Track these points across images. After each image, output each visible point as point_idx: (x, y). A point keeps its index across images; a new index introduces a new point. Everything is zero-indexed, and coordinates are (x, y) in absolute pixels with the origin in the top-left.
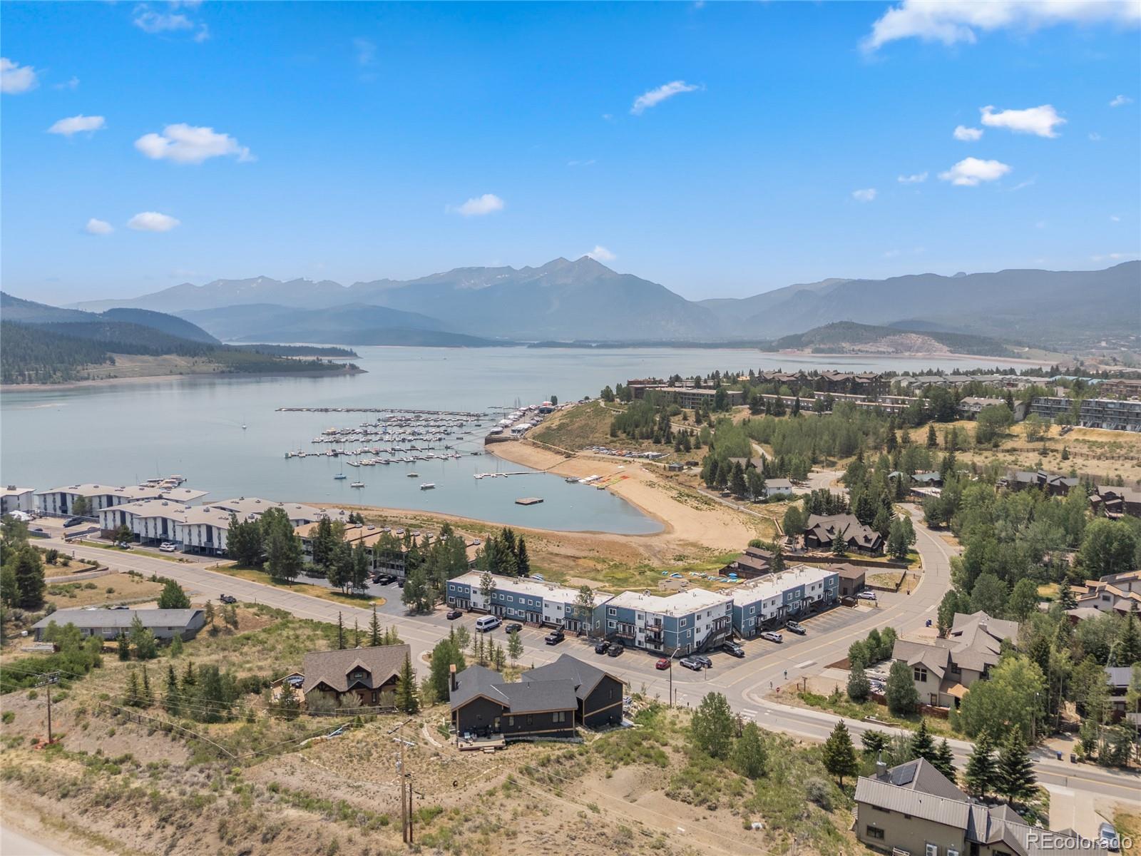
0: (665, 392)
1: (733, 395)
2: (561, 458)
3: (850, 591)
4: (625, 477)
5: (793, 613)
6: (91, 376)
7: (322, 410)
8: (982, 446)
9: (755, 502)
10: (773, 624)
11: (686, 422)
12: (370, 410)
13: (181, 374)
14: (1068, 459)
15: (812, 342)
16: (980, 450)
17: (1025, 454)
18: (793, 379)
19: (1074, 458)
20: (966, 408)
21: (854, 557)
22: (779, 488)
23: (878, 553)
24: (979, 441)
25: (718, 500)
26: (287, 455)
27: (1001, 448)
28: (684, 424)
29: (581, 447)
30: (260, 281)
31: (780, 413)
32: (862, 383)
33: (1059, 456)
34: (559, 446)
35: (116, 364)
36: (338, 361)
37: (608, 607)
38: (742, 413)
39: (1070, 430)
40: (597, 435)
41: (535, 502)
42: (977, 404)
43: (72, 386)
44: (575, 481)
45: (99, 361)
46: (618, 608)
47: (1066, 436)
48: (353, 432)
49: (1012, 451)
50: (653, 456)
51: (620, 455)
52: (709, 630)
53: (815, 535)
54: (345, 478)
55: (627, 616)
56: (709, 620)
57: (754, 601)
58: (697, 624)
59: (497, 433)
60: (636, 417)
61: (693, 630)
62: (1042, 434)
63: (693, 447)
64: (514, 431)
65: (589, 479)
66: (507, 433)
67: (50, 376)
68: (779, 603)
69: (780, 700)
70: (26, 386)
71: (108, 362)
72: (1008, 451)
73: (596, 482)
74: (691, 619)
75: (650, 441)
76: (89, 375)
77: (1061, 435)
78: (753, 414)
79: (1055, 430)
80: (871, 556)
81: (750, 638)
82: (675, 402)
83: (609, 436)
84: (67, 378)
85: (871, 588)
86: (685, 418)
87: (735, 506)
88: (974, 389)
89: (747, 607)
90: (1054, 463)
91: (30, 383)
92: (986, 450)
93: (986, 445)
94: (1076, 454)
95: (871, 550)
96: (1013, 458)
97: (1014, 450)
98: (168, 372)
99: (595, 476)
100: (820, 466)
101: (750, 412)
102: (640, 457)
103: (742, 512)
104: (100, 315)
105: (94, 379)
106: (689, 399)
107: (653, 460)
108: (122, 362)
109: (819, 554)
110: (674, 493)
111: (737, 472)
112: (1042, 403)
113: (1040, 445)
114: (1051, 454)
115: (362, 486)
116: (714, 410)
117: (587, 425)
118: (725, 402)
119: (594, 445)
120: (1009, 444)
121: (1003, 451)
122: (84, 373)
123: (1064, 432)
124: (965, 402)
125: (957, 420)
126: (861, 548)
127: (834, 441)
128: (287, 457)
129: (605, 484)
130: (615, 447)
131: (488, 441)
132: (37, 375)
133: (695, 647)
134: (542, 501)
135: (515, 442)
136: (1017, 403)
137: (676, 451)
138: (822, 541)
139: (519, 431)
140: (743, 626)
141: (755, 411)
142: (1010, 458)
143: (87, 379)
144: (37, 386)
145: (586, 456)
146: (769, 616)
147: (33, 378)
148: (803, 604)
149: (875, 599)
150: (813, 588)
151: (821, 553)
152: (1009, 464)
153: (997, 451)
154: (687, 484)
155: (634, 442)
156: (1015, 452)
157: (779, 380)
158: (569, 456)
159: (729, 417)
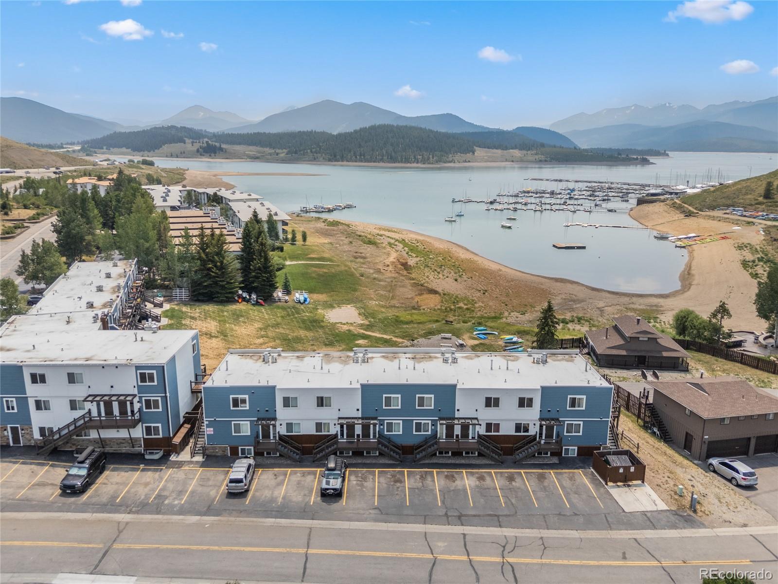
4: (725, 238)
13: (513, 161)
29: (714, 208)
30: (633, 108)
35: (476, 154)
43: (439, 166)
45: (465, 152)
51: (751, 216)
52: (78, 414)
58: (36, 391)
61: (23, 401)
65: (683, 237)
70: (415, 165)
71: (470, 152)
76: (453, 160)
83: (761, 198)
91: (417, 163)
98: (505, 160)
99: (692, 235)
105: (454, 162)
108: (479, 152)
119: (733, 206)
122: (451, 158)
131: (640, 202)
132: (422, 158)
133: (37, 435)
143: (450, 162)
144: (420, 165)
145: (709, 216)
146: (307, 429)
147: (420, 160)
148: (450, 429)
149: (750, 488)
150: (491, 402)
158: (689, 215)
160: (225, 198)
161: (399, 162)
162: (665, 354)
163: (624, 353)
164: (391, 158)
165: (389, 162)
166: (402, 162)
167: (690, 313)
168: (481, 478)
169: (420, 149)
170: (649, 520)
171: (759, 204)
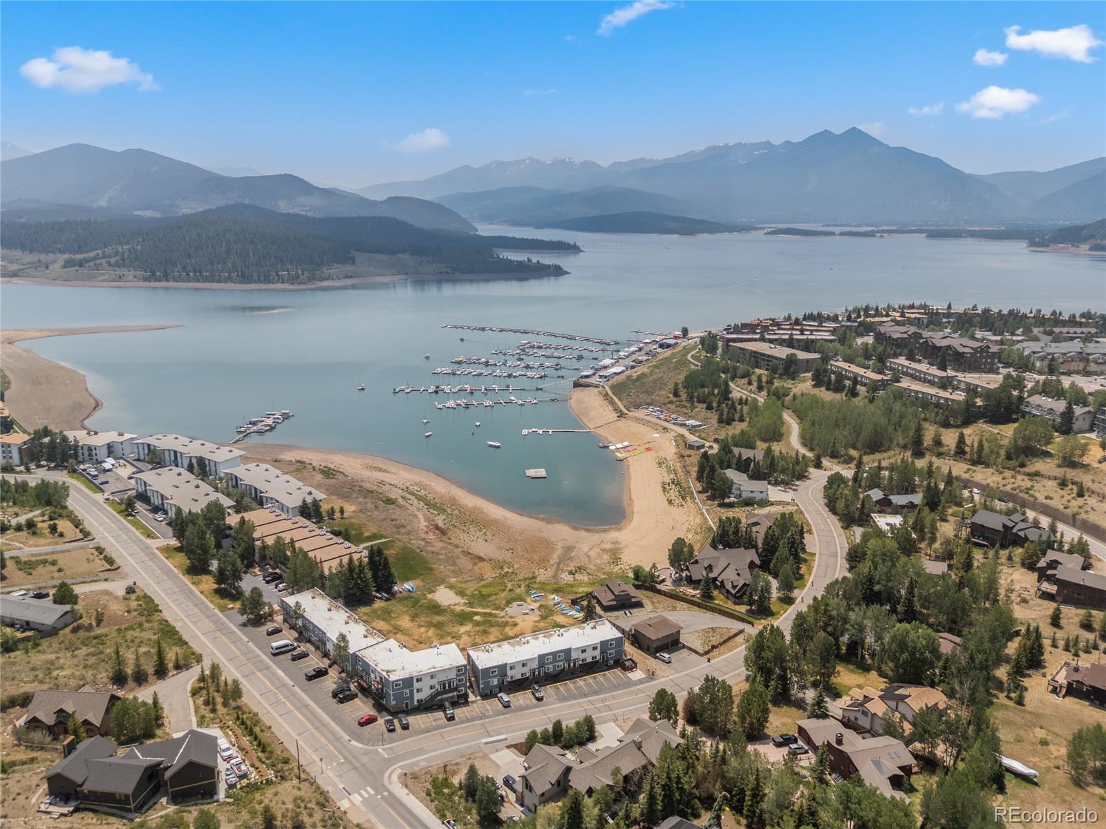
2: (613, 417)
3: (652, 650)
4: (648, 449)
5: (555, 673)
6: (332, 276)
8: (1008, 463)
9: (720, 505)
10: (516, 685)
11: (751, 387)
13: (406, 274)
15: (1092, 236)
16: (1003, 467)
17: (1045, 481)
19: (1090, 496)
20: (1027, 409)
21: (719, 600)
22: (752, 492)
23: (741, 601)
24: (1009, 457)
25: (695, 495)
27: (1026, 470)
28: (745, 389)
29: (637, 407)
31: (838, 389)
33: (1076, 491)
34: (622, 401)
35: (356, 263)
37: (357, 656)
38: (804, 386)
40: (663, 392)
42: (1039, 406)
43: (313, 286)
44: (605, 447)
45: (343, 261)
47: (1103, 465)
48: (477, 362)
49: (1034, 475)
50: (693, 426)
51: (665, 420)
52: (434, 690)
56: (434, 682)
58: (416, 685)
59: (587, 377)
60: (702, 377)
62: (1079, 458)
63: (736, 418)
64: (601, 377)
65: (619, 446)
66: (595, 378)
67: (300, 278)
69: (410, 782)
70: (279, 286)
71: (350, 262)
72: (1029, 474)
73: (622, 451)
74: (408, 682)
75: (705, 406)
76: (330, 275)
77: (1100, 462)
78: (815, 386)
79: (1095, 454)
81: (485, 697)
83: (671, 395)
84: (312, 279)
85: (684, 647)
86: (750, 383)
87: (701, 506)
89: (487, 671)
90: (1066, 499)
91: (283, 283)
92: (1008, 468)
93: (1013, 463)
94: (1093, 492)
95: (735, 596)
97: (1037, 474)
98: (396, 272)
99: (626, 444)
100: (837, 461)
101: (814, 383)
102: (681, 425)
103: (702, 514)
104: (379, 204)
105: (333, 279)
106: (764, 360)
107: (690, 431)
108: (362, 259)
109: (690, 591)
110: (669, 478)
113: (1067, 473)
114: (1070, 486)
116: (781, 376)
117: (661, 378)
118: (792, 369)
119: (652, 404)
120: (1037, 466)
121: (1024, 474)
122: (327, 273)
123: (1104, 459)
124: (1028, 402)
125: (1016, 420)
126: (728, 591)
129: (627, 455)
130: (668, 409)
131: (574, 385)
132: (288, 275)
133: (416, 703)
135: (596, 390)
136: (1081, 411)
137: (717, 422)
139: (606, 377)
140: (481, 686)
141: (817, 383)
142: (1028, 484)
143: (328, 279)
144: (286, 286)
145: (636, 418)
146: (519, 677)
147: (285, 279)
148: (569, 665)
149: (670, 662)
150: (584, 651)
151: (692, 591)
152: (1021, 491)
153: (1019, 472)
154: (688, 468)
155: (689, 405)
156: (1037, 478)
157: (890, 337)
158: (621, 415)
159: (791, 386)
160: (209, 460)
161: (256, 282)
162: (633, 600)
163: (615, 603)
164: (243, 276)
165: (241, 282)
166: (259, 281)
167: (640, 567)
168: (585, 680)
169: (282, 261)
170: (641, 682)
171: (671, 402)
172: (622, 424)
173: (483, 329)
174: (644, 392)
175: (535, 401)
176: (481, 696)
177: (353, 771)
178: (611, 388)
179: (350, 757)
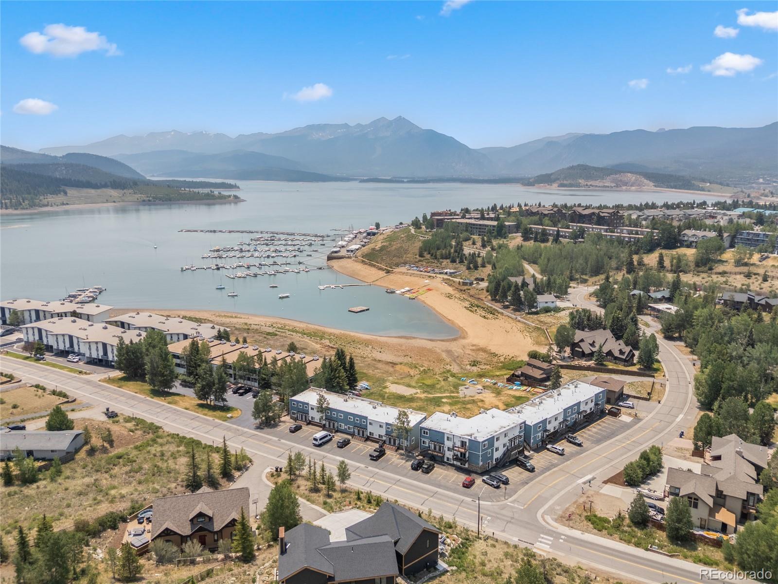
0: (459, 223)
1: (509, 226)
2: (382, 274)
3: (613, 401)
4: (429, 290)
5: (571, 425)
6: (50, 204)
7: (211, 232)
8: (700, 269)
9: (529, 313)
10: (555, 437)
11: (475, 246)
12: (246, 232)
13: (114, 202)
14: (767, 281)
15: (558, 179)
16: (698, 272)
17: (734, 276)
18: (552, 212)
19: (772, 280)
20: (686, 238)
21: (611, 366)
22: (546, 303)
23: (630, 363)
24: (697, 265)
25: (500, 310)
26: (182, 268)
27: (714, 271)
28: (473, 248)
29: (397, 265)
30: (173, 133)
31: (545, 241)
32: (604, 216)
33: (760, 279)
34: (381, 264)
35: (68, 195)
36: (226, 193)
37: (422, 428)
38: (516, 240)
39: (767, 257)
40: (409, 255)
41: (364, 311)
42: (694, 235)
43: (36, 211)
44: (393, 292)
45: (56, 192)
46: (430, 430)
47: (764, 262)
48: (232, 249)
49: (723, 273)
50: (450, 273)
51: (425, 272)
52: (506, 448)
53: (581, 348)
54: (224, 288)
55: (438, 437)
56: (506, 440)
57: (541, 420)
58: (496, 444)
59: (336, 252)
60: (437, 242)
61: (492, 450)
62: (746, 260)
63: (479, 266)
64: (348, 251)
65: (403, 290)
66: (343, 252)
67: (21, 204)
68: (561, 419)
71: (62, 193)
72: (720, 273)
73: (408, 293)
74: (491, 441)
75: (448, 260)
76: (48, 203)
77: (760, 261)
78: (525, 240)
79: (756, 257)
80: (625, 366)
81: (537, 450)
82: (467, 231)
83: (417, 256)
84: (32, 205)
85: (629, 396)
86: (474, 243)
87: (513, 316)
88: (693, 224)
90: (757, 284)
91: (6, 209)
92: (702, 272)
93: (702, 269)
94: (773, 277)
95: (625, 361)
96: (724, 279)
97: (725, 272)
98: (105, 201)
99: (407, 289)
100: (576, 282)
101: (522, 239)
102: (440, 273)
103: (519, 321)
104: (60, 157)
105: (52, 206)
106: (477, 228)
107: (451, 276)
108: (72, 192)
109: (583, 363)
110: (467, 304)
111: (516, 290)
112: (745, 236)
113: (745, 269)
114: (754, 277)
115: (236, 296)
116: (495, 238)
117: (402, 247)
118: (503, 231)
119: (406, 263)
120: (720, 268)
121: (716, 273)
122: (45, 202)
123: (763, 259)
124: (685, 234)
125: (679, 247)
126: (616, 358)
127: (587, 263)
128: (182, 270)
129: (415, 295)
130: (422, 265)
131: (330, 258)
132: (11, 202)
133: (494, 462)
134: (368, 309)
135: (349, 260)
136: (725, 235)
137: (467, 269)
138: (586, 353)
139: (352, 251)
140: (532, 441)
141: (526, 238)
142: (722, 279)
143: (47, 205)
145: (401, 272)
148: (580, 416)
150: (586, 404)
151: (585, 362)
152: (721, 284)
153: (711, 273)
154: (476, 296)
155: (436, 261)
156: (726, 275)
157: (542, 213)
158: (388, 272)
159: (507, 242)
170: (635, 422)
171: (420, 261)
172: (392, 277)
173: (215, 231)
174: (394, 257)
175: (307, 270)
176: (533, 450)
177: (508, 524)
178: (362, 257)
179: (494, 515)
